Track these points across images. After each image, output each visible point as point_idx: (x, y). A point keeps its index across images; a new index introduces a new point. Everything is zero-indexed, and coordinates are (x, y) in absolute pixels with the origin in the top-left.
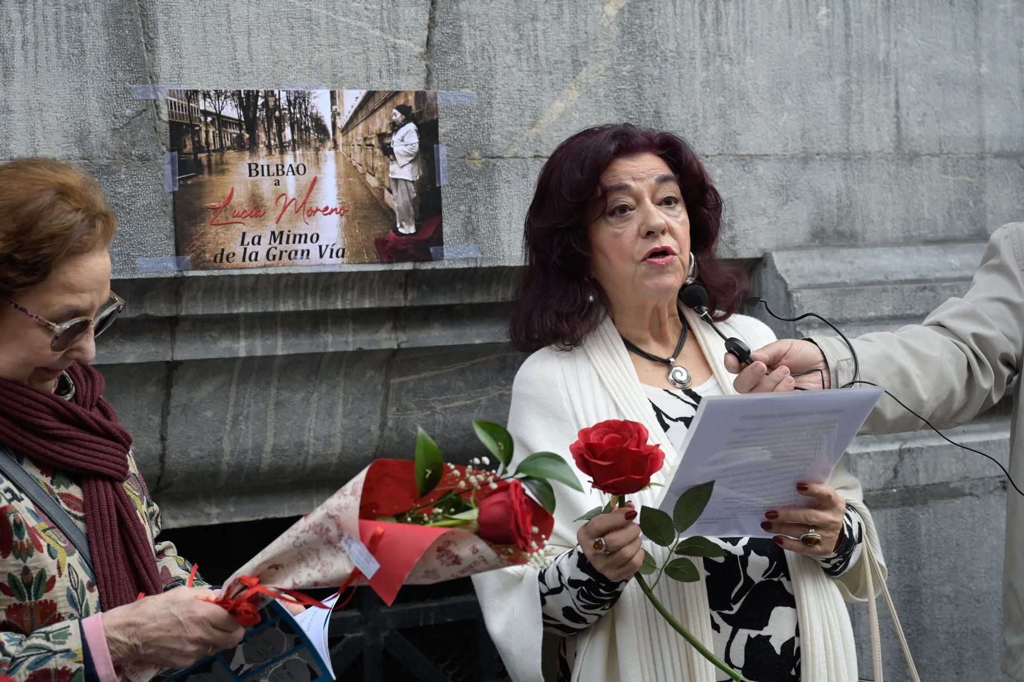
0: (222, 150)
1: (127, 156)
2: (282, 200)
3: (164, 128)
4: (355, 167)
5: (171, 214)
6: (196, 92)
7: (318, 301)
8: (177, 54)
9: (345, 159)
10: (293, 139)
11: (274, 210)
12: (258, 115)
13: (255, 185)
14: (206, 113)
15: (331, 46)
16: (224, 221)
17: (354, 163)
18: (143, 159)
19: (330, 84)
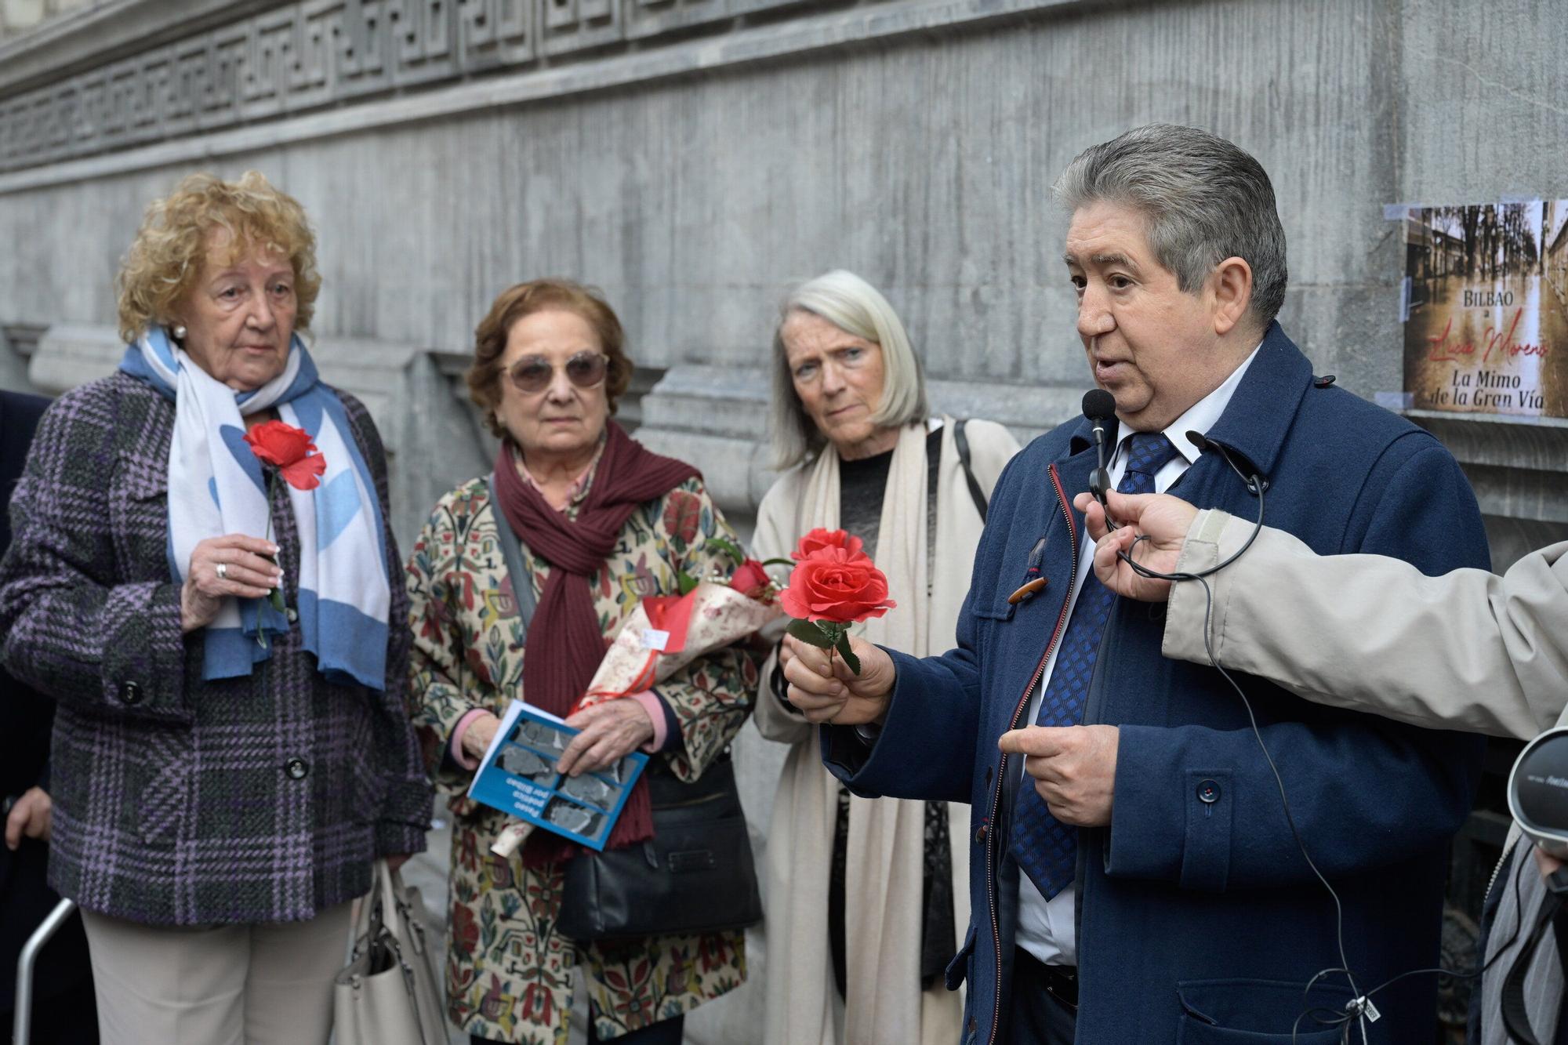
0: (1445, 276)
1: (1377, 280)
2: (1490, 335)
3: (1404, 250)
4: (1558, 297)
5: (1402, 345)
6: (1429, 210)
7: (1548, 460)
8: (1419, 171)
9: (1549, 286)
10: (1505, 263)
11: (1482, 346)
12: (1477, 234)
13: (1469, 316)
14: (1436, 233)
15: (1548, 146)
16: (1441, 356)
17: (1557, 291)
18: (1387, 284)
19: (1545, 194)
